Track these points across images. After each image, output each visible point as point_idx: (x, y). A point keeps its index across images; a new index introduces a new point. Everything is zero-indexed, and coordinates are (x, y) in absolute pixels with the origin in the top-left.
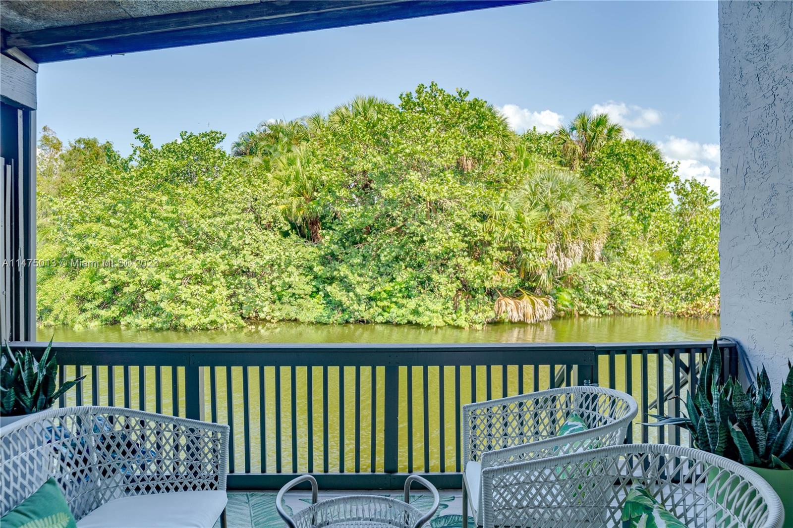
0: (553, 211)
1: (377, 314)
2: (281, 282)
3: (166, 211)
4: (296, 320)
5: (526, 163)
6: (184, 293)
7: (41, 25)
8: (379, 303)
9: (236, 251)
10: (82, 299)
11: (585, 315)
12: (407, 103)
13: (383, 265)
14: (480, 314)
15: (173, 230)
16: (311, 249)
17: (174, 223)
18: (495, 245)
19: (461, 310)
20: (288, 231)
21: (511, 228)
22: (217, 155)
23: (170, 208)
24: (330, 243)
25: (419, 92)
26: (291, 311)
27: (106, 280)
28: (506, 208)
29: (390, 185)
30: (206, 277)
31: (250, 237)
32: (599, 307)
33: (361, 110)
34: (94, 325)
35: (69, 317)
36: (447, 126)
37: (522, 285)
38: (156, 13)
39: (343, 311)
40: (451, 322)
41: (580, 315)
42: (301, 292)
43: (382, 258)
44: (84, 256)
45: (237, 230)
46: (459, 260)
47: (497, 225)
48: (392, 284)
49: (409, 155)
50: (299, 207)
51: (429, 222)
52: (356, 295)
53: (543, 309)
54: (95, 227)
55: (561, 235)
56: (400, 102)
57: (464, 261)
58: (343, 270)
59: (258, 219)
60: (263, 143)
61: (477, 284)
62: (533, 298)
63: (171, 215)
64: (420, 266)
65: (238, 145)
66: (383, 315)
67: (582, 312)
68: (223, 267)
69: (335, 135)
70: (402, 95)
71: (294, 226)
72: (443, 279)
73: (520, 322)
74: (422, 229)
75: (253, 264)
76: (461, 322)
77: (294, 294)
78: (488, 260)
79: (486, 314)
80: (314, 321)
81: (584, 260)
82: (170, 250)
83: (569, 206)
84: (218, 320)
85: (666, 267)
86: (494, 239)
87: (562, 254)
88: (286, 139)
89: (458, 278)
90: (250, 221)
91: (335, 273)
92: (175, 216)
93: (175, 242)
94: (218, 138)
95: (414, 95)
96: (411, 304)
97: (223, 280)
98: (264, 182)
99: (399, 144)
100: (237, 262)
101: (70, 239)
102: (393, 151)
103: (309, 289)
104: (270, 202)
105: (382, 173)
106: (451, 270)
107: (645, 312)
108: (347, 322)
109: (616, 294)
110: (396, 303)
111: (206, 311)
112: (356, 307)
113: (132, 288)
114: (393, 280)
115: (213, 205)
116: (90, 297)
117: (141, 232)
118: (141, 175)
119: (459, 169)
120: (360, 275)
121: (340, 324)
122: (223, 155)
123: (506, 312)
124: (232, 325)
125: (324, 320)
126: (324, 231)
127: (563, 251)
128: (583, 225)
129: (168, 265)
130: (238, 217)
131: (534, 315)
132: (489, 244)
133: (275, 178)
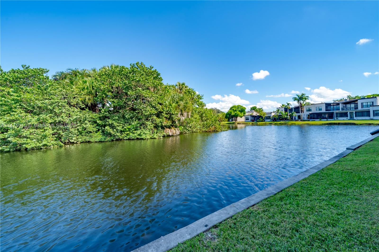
0: (179, 104)
1: (124, 136)
2: (81, 127)
4: (89, 142)
6: (25, 133)
8: (125, 132)
11: (186, 133)
12: (133, 66)
13: (127, 120)
14: (160, 134)
16: (95, 115)
18: (164, 113)
19: (154, 133)
20: (84, 107)
22: (44, 77)
24: (104, 112)
25: (137, 64)
26: (87, 138)
28: (166, 102)
31: (65, 110)
32: (189, 131)
33: (114, 68)
37: (172, 125)
39: (111, 136)
40: (152, 137)
42: (91, 131)
45: (58, 106)
47: (164, 107)
48: (130, 126)
50: (89, 99)
52: (117, 130)
53: (178, 132)
55: (181, 110)
57: (155, 117)
58: (111, 122)
60: (68, 76)
61: (160, 124)
62: (175, 128)
63: (16, 98)
65: (55, 76)
66: (127, 137)
67: (185, 132)
68: (50, 121)
70: (131, 64)
71: (87, 106)
73: (172, 135)
75: (67, 120)
76: (155, 136)
77: (88, 132)
78: (162, 117)
79: (163, 134)
80: (98, 141)
82: (16, 113)
83: (182, 103)
84: (48, 144)
86: (164, 111)
87: (181, 116)
88: (80, 75)
89: (153, 123)
91: (107, 123)
92: (19, 98)
94: (45, 71)
96: (139, 132)
98: (71, 89)
100: (57, 120)
103: (95, 129)
104: (75, 96)
108: (112, 141)
109: (192, 127)
114: (130, 124)
120: (118, 123)
121: (109, 141)
122: (48, 78)
123: (168, 133)
124: (56, 146)
125: (103, 140)
128: (186, 108)
130: (58, 101)
131: (176, 133)
132: (162, 112)
133: (76, 88)
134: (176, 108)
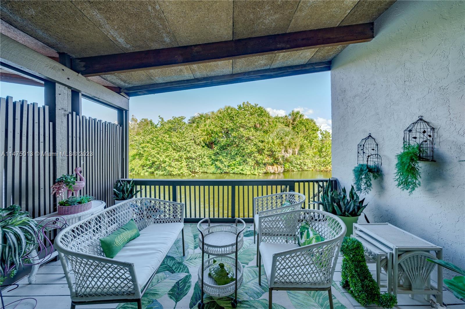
0: (283, 140)
1: (230, 170)
2: (202, 161)
3: (168, 140)
4: (206, 172)
5: (275, 125)
6: (173, 164)
7: (130, 86)
8: (231, 167)
9: (189, 152)
10: (143, 166)
11: (293, 171)
12: (240, 107)
13: (232, 156)
14: (261, 171)
15: (170, 145)
16: (211, 151)
17: (170, 143)
18: (266, 150)
19: (256, 169)
20: (204, 146)
21: (271, 145)
22: (183, 123)
23: (169, 139)
24: (216, 149)
25: (243, 104)
26: (205, 170)
27: (150, 160)
28: (269, 139)
29: (235, 132)
30: (180, 159)
31: (193, 147)
32: (297, 168)
33: (226, 110)
34: (147, 174)
35: (140, 171)
36: (251, 114)
37: (274, 162)
38: (164, 82)
39: (221, 169)
40: (253, 173)
41: (291, 171)
42: (208, 164)
43: (232, 154)
44: (144, 153)
45: (189, 145)
46: (255, 154)
47: (266, 144)
48: (235, 162)
49: (240, 123)
50: (208, 138)
51: (246, 143)
52: (224, 165)
53: (281, 169)
54: (147, 145)
55: (286, 147)
56: (238, 107)
57: (256, 155)
58: (221, 157)
59: (195, 142)
60: (197, 120)
61: (260, 161)
62: (277, 166)
63: (169, 141)
64: (243, 156)
65: (190, 120)
66: (232, 171)
67: (292, 170)
68: (185, 157)
69: (218, 117)
70: (238, 105)
71: (206, 144)
72: (250, 160)
73: (273, 173)
74: (244, 145)
75: (194, 156)
76: (256, 173)
77: (206, 165)
78: (264, 154)
79: (263, 171)
80: (212, 172)
81: (293, 154)
82: (169, 151)
83: (288, 138)
84: (183, 172)
85: (317, 156)
87: (286, 152)
88: (204, 119)
89: (255, 160)
90: (193, 143)
91: (218, 158)
92: (171, 141)
93: (171, 149)
94: (183, 118)
95: (242, 105)
96: (241, 167)
97: (185, 160)
98: (197, 131)
99: (237, 120)
100: (189, 155)
101: (140, 148)
102: (235, 122)
103: (210, 163)
104: (199, 137)
105: (232, 128)
106: (253, 157)
107: (311, 170)
108: (222, 173)
109: (302, 164)
110: (236, 167)
111: (179, 170)
112: (224, 168)
113: (158, 163)
114: (235, 160)
115: (182, 138)
116: (145, 165)
117: (161, 146)
118: (161, 129)
119: (255, 127)
120: (226, 159)
121: (219, 173)
122: (185, 123)
123: (269, 170)
124: (187, 174)
125: (215, 172)
126: (215, 146)
127: (286, 151)
128: (292, 144)
129: (169, 156)
130: (189, 142)
131: (278, 171)
132: (264, 149)
133: (200, 130)
134: (279, 144)
